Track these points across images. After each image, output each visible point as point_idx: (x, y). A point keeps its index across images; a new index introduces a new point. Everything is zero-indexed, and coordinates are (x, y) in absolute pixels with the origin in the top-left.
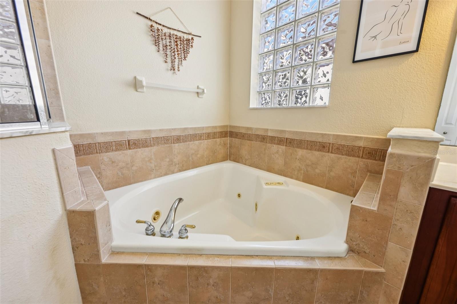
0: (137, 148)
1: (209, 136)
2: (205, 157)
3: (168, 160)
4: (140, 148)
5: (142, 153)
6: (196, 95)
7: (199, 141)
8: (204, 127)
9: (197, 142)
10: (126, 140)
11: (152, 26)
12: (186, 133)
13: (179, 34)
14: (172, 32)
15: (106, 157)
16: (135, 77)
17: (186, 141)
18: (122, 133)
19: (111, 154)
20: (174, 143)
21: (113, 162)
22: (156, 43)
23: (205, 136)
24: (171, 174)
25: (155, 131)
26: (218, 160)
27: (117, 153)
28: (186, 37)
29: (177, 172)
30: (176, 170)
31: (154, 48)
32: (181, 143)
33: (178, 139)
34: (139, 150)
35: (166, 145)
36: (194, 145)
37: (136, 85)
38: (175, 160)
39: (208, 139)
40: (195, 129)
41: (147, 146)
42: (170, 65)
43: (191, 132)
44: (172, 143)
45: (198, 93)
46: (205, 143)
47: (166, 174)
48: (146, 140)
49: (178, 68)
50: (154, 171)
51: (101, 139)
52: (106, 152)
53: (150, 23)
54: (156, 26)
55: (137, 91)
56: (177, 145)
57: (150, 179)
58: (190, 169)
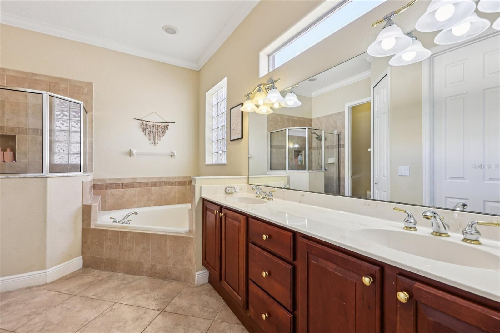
0: (127, 188)
1: (180, 183)
2: (176, 198)
3: (146, 197)
4: (129, 188)
5: (130, 191)
6: (171, 157)
7: (171, 186)
8: (176, 177)
9: (170, 187)
10: (121, 183)
11: (142, 123)
12: (161, 180)
13: (159, 124)
14: (155, 124)
15: (110, 191)
16: (130, 150)
17: (161, 186)
18: (120, 179)
19: (112, 190)
20: (151, 187)
21: (113, 195)
22: (144, 130)
23: (177, 183)
24: (149, 207)
25: (139, 178)
26: (188, 201)
27: (115, 190)
28: (164, 124)
29: (153, 206)
30: (152, 204)
31: (143, 134)
32: (157, 187)
33: (155, 184)
34: (128, 189)
35: (146, 188)
36: (167, 189)
37: (130, 153)
38: (152, 198)
39: (179, 185)
40: (168, 178)
41: (134, 187)
42: (152, 141)
43: (165, 180)
44: (150, 186)
45: (172, 155)
46: (176, 188)
47: (145, 206)
48: (133, 184)
49: (157, 142)
50: (137, 203)
51: (108, 182)
52: (110, 189)
53: (141, 122)
54: (144, 123)
55: (130, 156)
56: (153, 188)
57: (134, 208)
58: (163, 205)
